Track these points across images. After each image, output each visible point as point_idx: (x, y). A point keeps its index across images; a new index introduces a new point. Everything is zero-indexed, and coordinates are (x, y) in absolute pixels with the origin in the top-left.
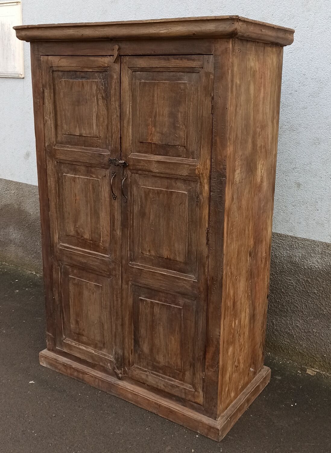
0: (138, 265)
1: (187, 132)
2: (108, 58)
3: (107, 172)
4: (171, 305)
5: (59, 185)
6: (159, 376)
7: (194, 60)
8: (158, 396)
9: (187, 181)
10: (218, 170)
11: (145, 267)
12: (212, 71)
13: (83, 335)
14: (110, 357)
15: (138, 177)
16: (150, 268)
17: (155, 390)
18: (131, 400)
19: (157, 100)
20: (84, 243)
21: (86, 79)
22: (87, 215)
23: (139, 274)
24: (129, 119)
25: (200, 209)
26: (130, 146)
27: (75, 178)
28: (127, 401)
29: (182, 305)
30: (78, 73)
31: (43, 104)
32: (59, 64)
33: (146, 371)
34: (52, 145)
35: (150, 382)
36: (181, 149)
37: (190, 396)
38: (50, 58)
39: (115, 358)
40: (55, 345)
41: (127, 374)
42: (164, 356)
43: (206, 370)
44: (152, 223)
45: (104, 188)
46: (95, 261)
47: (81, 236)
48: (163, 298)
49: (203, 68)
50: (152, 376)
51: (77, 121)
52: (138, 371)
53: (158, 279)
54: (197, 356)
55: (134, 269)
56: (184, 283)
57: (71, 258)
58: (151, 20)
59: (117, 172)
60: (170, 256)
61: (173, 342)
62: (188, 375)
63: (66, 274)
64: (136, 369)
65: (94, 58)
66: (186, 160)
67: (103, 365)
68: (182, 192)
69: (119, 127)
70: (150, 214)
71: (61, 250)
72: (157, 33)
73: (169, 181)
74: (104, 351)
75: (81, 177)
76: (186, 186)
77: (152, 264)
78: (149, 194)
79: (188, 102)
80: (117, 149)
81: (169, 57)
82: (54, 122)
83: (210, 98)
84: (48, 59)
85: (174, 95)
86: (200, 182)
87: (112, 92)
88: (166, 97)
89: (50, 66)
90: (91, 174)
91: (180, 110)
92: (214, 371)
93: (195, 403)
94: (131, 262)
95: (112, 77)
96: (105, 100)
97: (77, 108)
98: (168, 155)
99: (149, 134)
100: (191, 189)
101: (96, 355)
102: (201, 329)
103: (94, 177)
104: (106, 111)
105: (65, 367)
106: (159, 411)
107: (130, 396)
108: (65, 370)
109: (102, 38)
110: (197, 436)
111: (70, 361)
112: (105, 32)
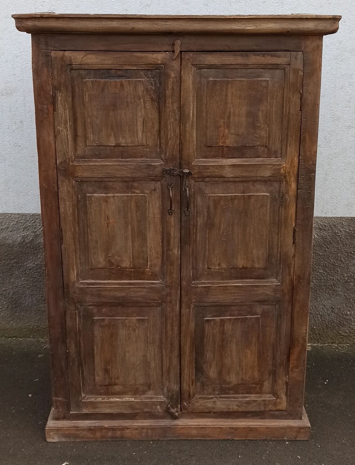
0: (204, 283)
1: (269, 131)
2: (162, 53)
3: (158, 185)
4: (247, 317)
5: (78, 209)
6: (230, 398)
7: (279, 57)
8: (229, 420)
9: (268, 182)
10: (307, 166)
11: (213, 283)
12: (301, 67)
13: (116, 384)
14: (160, 397)
15: (204, 185)
16: (219, 283)
17: (225, 414)
18: (197, 436)
19: (232, 99)
20: (120, 273)
21: (125, 78)
22: (126, 239)
23: (206, 293)
24: (193, 121)
25: (285, 209)
26: (194, 152)
27: (107, 197)
28: (190, 439)
29: (260, 313)
30: (113, 72)
31: (54, 111)
32: (84, 61)
33: (212, 398)
34: (69, 161)
35: (219, 407)
36: (261, 149)
37: (271, 406)
38: (67, 53)
39: (168, 398)
40: (69, 409)
41: (186, 409)
42: (237, 374)
43: (290, 373)
44: (223, 232)
45: (152, 204)
46: (140, 291)
47: (116, 266)
48: (236, 312)
49: (289, 65)
50: (221, 401)
51: (112, 128)
52: (201, 402)
53: (231, 293)
54: (279, 361)
55: (198, 289)
56: (265, 290)
57: (99, 296)
58: (237, 15)
59: (174, 183)
60: (246, 265)
61: (249, 356)
62: (267, 385)
63: (88, 316)
64: (199, 400)
65: (141, 54)
66: (268, 160)
67: (149, 410)
68: (262, 194)
69: (178, 132)
70: (220, 224)
71: (81, 289)
72: (243, 29)
73: (245, 184)
74: (150, 394)
75: (117, 195)
76: (267, 187)
77: (222, 277)
78: (219, 202)
79: (270, 99)
80: (175, 157)
81: (248, 53)
82: (73, 132)
83: (299, 95)
84: (64, 55)
85: (253, 93)
86: (286, 181)
87: (168, 92)
88: (243, 96)
89: (68, 63)
90: (132, 190)
91: (261, 108)
92: (299, 371)
93: (277, 411)
94: (193, 282)
95: (168, 76)
96: (155, 102)
97: (111, 114)
98: (244, 157)
99: (221, 137)
100: (273, 189)
101: (137, 403)
102: (284, 332)
103: (137, 193)
104: (156, 114)
105: (93, 431)
106: (234, 435)
107: (194, 432)
108: (93, 435)
109: (162, 32)
110: (287, 443)
111: (96, 421)
112: (168, 26)
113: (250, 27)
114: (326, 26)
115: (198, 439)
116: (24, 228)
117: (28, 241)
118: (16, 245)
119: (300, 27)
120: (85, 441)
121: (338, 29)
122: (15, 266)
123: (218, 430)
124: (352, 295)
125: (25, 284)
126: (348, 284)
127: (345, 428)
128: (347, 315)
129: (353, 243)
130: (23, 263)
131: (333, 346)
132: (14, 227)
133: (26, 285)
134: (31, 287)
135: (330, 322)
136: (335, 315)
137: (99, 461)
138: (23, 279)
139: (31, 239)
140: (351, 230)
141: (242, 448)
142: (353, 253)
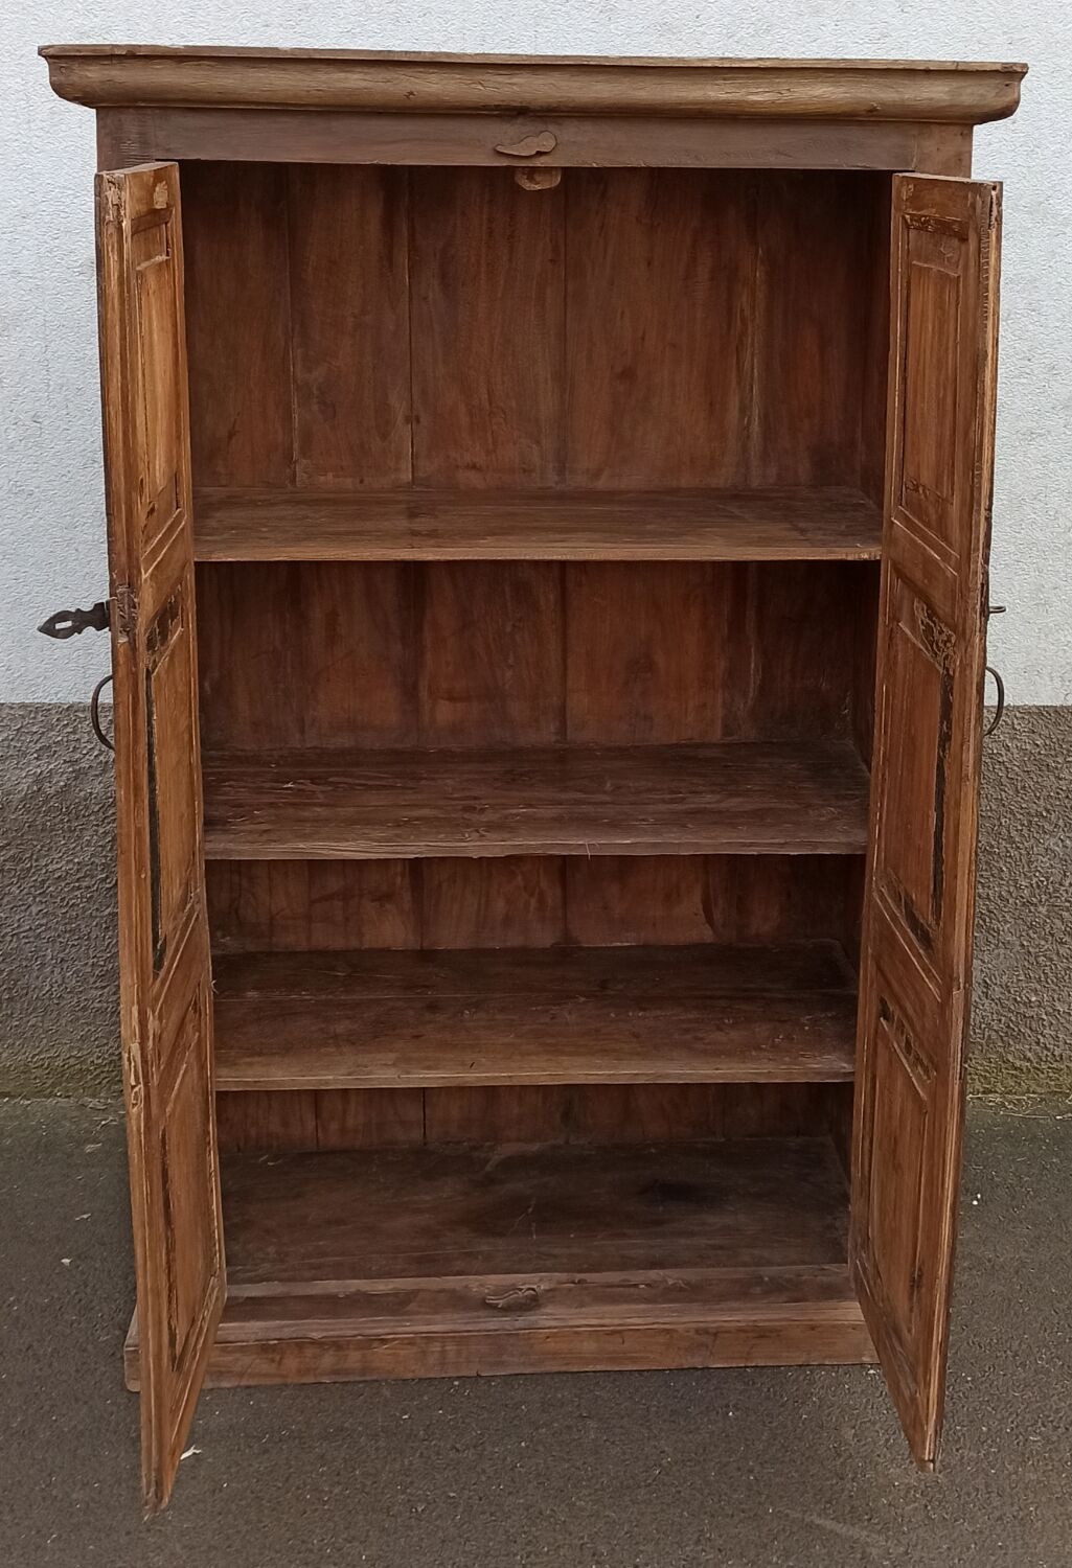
8: (696, 1308)
17: (681, 1290)
18: (597, 1361)
28: (575, 1369)
58: (722, 59)
72: (739, 102)
105: (274, 1351)
106: (711, 1353)
107: (589, 1346)
108: (274, 1365)
109: (497, 107)
110: (872, 1372)
111: (284, 1322)
112: (514, 87)
113: (759, 95)
114: (982, 95)
115: (599, 1368)
116: (41, 749)
117: (52, 791)
118: (15, 804)
119: (907, 96)
120: (248, 1387)
121: (1017, 102)
122: (9, 870)
123: (661, 1339)
124: (1043, 943)
125: (42, 925)
126: (1030, 912)
127: (1042, 1324)
128: (1028, 1004)
129: (1044, 783)
130: (36, 860)
131: (990, 1101)
132: (8, 747)
133: (45, 930)
134: (59, 936)
135: (980, 1028)
136: (993, 1004)
137: (297, 1441)
138: (34, 909)
139: (62, 784)
140: (1037, 745)
141: (736, 1389)
142: (1045, 814)
